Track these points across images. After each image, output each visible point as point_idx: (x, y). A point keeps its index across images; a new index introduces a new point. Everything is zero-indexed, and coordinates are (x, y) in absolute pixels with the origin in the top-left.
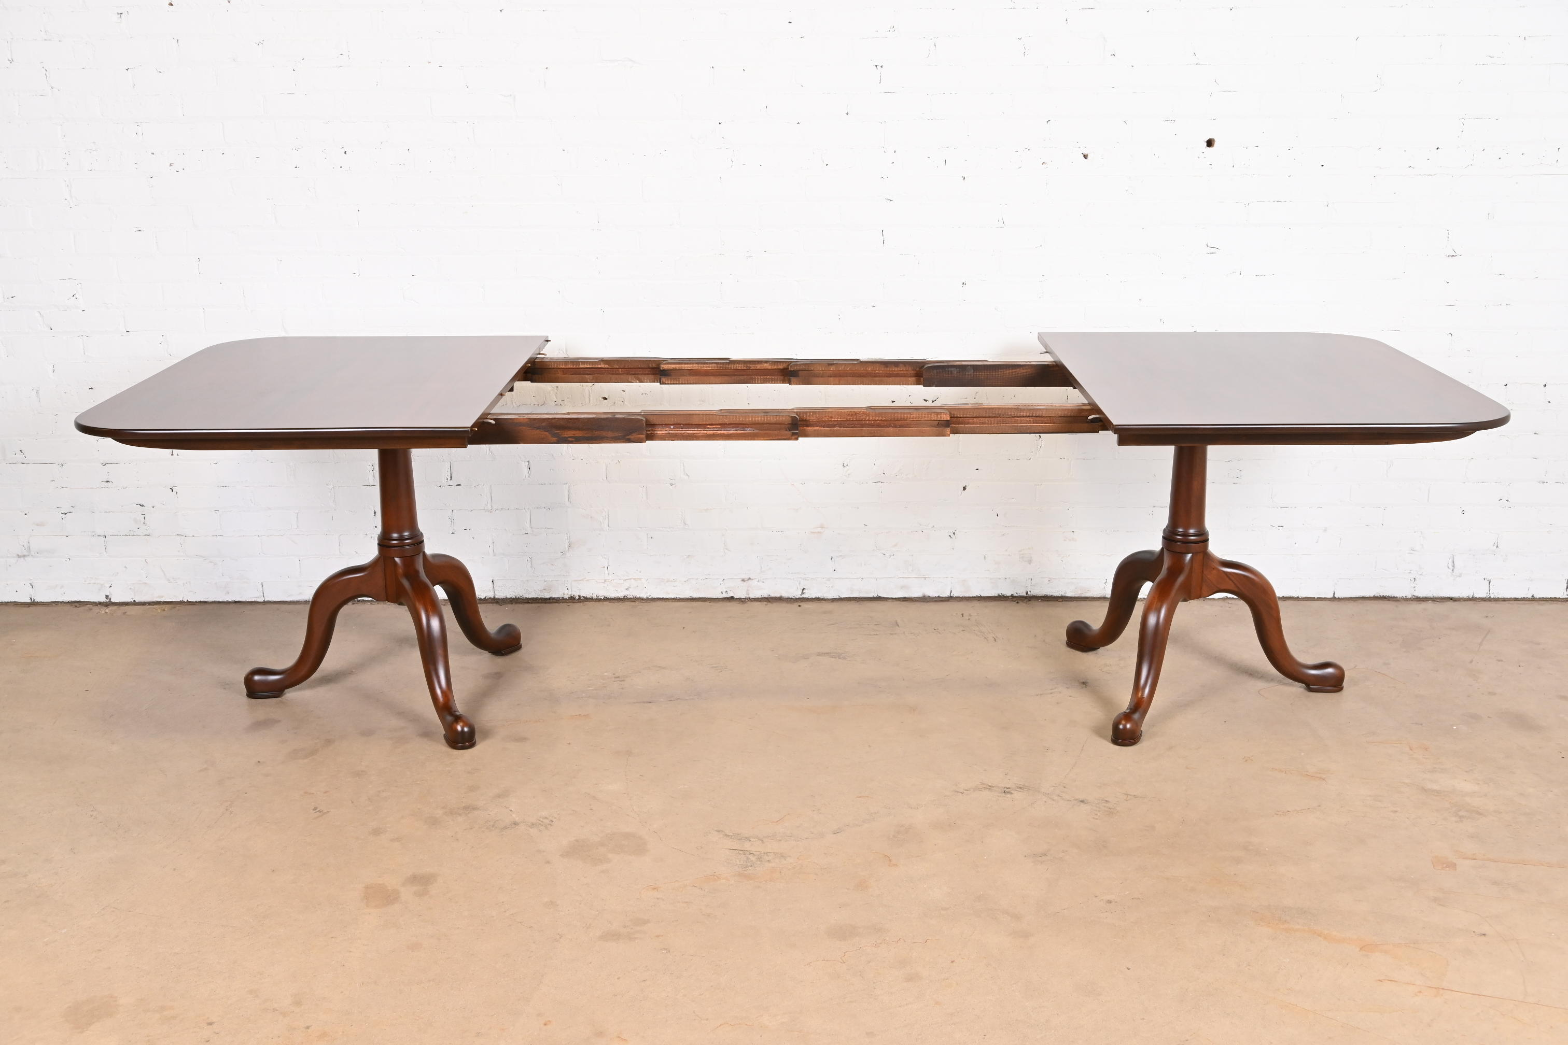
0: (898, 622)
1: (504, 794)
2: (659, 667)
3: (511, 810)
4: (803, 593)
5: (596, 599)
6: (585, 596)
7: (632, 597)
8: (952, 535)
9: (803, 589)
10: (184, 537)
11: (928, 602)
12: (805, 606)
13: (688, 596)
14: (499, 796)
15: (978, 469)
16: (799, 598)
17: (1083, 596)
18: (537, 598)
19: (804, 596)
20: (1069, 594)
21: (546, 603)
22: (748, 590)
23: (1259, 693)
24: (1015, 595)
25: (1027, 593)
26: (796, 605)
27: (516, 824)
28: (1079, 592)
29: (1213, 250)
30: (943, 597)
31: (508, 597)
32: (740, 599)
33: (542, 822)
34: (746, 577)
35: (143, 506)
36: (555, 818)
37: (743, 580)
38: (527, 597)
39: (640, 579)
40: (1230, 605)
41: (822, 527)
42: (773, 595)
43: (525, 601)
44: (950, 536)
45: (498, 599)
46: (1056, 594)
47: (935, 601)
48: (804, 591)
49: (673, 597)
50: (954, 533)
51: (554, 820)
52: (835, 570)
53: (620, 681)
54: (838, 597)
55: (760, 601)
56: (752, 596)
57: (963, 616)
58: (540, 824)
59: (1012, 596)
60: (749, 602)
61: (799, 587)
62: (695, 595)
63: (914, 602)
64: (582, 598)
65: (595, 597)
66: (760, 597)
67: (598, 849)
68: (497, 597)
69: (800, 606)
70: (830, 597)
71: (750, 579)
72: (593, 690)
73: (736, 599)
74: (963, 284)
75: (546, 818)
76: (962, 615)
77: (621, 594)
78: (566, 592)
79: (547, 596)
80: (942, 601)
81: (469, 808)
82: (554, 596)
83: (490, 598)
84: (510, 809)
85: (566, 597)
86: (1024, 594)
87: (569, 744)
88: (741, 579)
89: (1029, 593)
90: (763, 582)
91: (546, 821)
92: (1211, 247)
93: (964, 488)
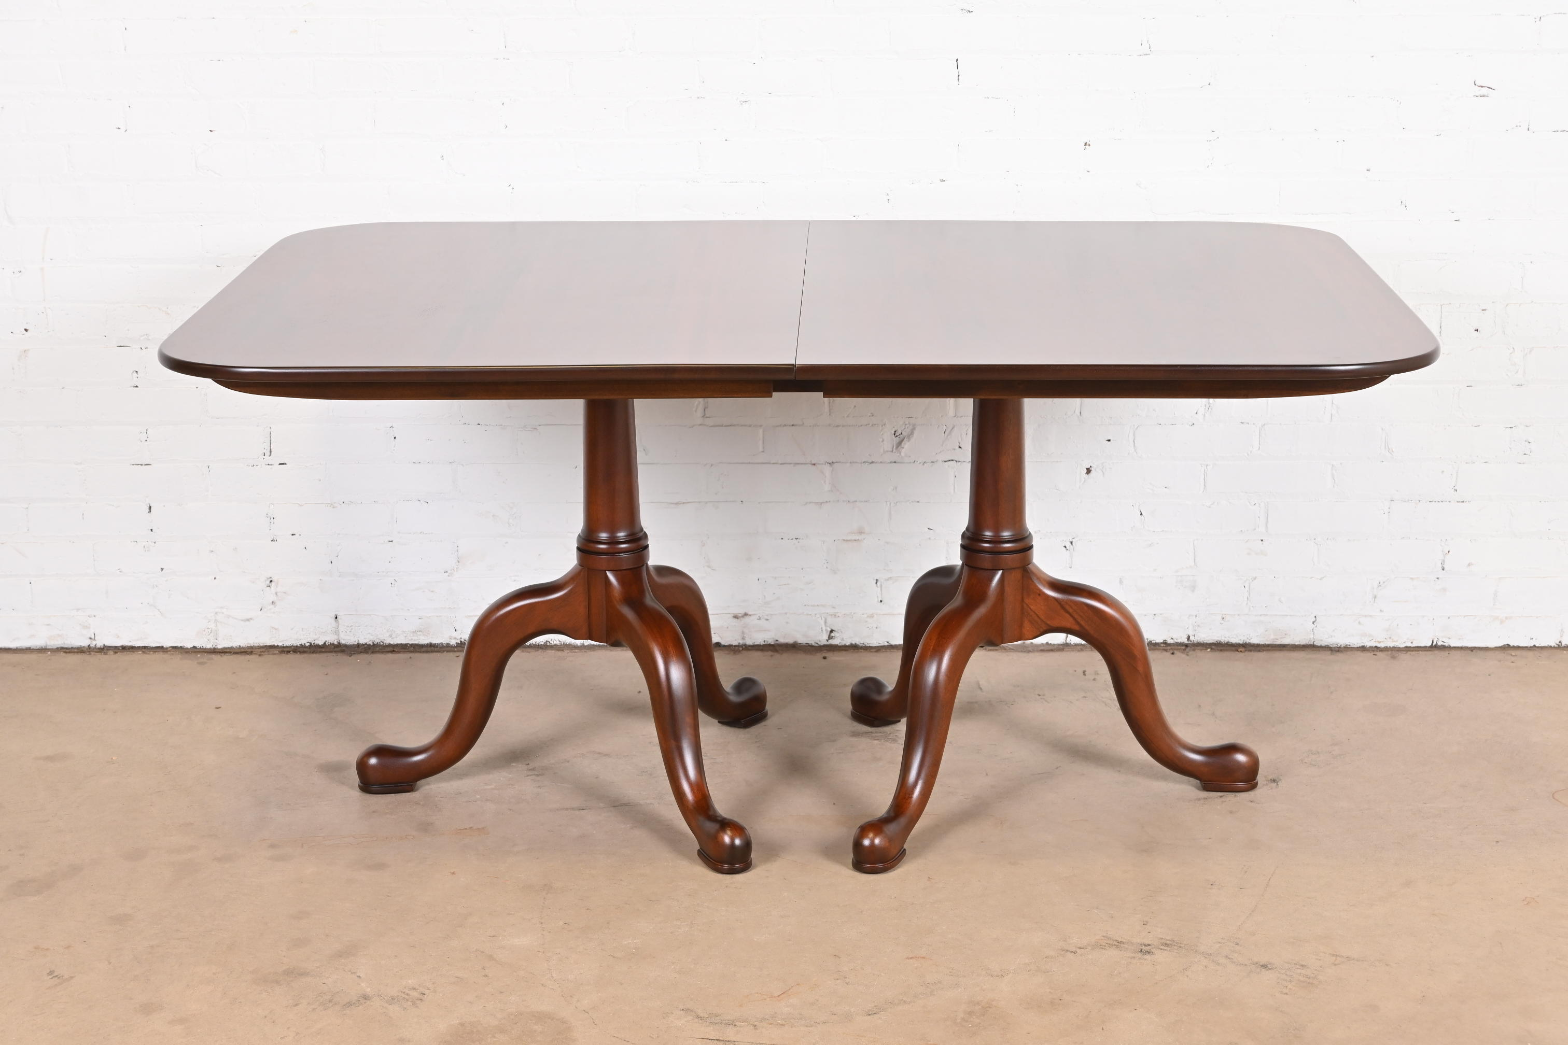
0: (981, 683)
1: (348, 952)
2: (599, 753)
3: (359, 977)
4: (830, 638)
7: (558, 643)
8: (1068, 545)
9: (832, 631)
11: (1029, 652)
12: (834, 657)
14: (340, 955)
15: (1109, 440)
16: (824, 646)
17: (1279, 642)
18: (406, 645)
19: (832, 642)
20: (1255, 641)
21: (420, 652)
22: (743, 633)
23: (1554, 798)
24: (1170, 641)
25: (1189, 638)
26: (819, 656)
27: (366, 997)
28: (1272, 637)
29: (1484, 91)
30: (1054, 645)
31: (361, 642)
32: (730, 646)
33: (408, 995)
34: (740, 611)
36: (429, 989)
37: (736, 617)
38: (392, 643)
40: (1513, 659)
41: (861, 533)
42: (782, 640)
43: (389, 649)
44: (1065, 547)
45: (345, 646)
46: (1234, 640)
47: (1042, 651)
48: (833, 634)
50: (1072, 543)
51: (427, 992)
52: (881, 601)
53: (538, 775)
54: (886, 644)
55: (762, 650)
56: (749, 642)
57: (1085, 675)
58: (404, 998)
59: (1165, 643)
60: (744, 652)
61: (824, 629)
63: (1007, 651)
66: (762, 643)
67: (494, 1037)
68: (343, 642)
69: (825, 658)
70: (874, 643)
71: (746, 614)
72: (492, 789)
73: (724, 646)
74: (1085, 144)
75: (415, 989)
76: (1084, 673)
78: (455, 634)
79: (423, 640)
80: (1052, 650)
81: (294, 973)
82: (436, 641)
83: (333, 644)
84: (358, 975)
85: (453, 642)
86: (1185, 641)
87: (453, 873)
88: (732, 615)
89: (1192, 638)
90: (767, 620)
91: (415, 994)
92: (1482, 87)
93: (1089, 471)
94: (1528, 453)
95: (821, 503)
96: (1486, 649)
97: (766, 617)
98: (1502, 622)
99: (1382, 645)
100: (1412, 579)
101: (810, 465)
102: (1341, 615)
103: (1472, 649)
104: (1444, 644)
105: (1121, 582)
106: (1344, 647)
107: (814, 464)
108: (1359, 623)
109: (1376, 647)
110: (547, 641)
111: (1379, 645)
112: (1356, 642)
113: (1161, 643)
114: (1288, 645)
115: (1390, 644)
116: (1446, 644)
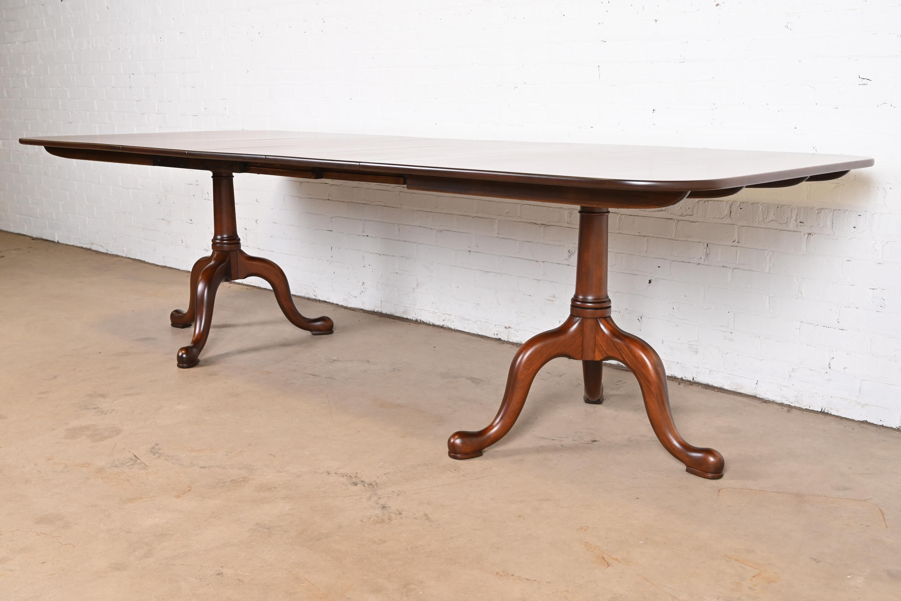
5: (429, 324)
6: (423, 321)
7: (446, 326)
8: (640, 318)
10: (259, 250)
13: (476, 333)
15: (659, 267)
17: (738, 391)
20: (726, 387)
22: (509, 336)
24: (684, 378)
25: (693, 379)
28: (735, 387)
29: (865, 81)
31: (387, 313)
32: (504, 341)
34: (508, 325)
35: (246, 229)
37: (506, 328)
38: (396, 315)
39: (451, 315)
41: (554, 297)
46: (715, 385)
49: (468, 332)
50: (641, 317)
55: (513, 345)
56: (511, 341)
59: (682, 379)
60: (506, 344)
62: (480, 333)
64: (422, 322)
65: (428, 323)
66: (516, 342)
71: (509, 327)
73: (502, 340)
74: (653, 110)
77: (440, 323)
78: (415, 316)
79: (405, 317)
82: (409, 318)
83: (379, 312)
85: (413, 319)
86: (691, 380)
88: (504, 327)
89: (695, 379)
90: (518, 332)
92: (864, 79)
93: (650, 282)
94: (883, 306)
95: (539, 280)
96: (853, 420)
97: (517, 330)
98: (863, 406)
99: (793, 405)
100: (811, 370)
101: (535, 262)
102: (771, 383)
103: (842, 418)
104: (828, 412)
105: (663, 342)
106: (772, 401)
107: (537, 261)
108: (781, 389)
109: (789, 405)
110: (443, 325)
111: (791, 404)
112: (779, 400)
113: (680, 379)
114: (743, 393)
115: (798, 406)
116: (830, 413)
